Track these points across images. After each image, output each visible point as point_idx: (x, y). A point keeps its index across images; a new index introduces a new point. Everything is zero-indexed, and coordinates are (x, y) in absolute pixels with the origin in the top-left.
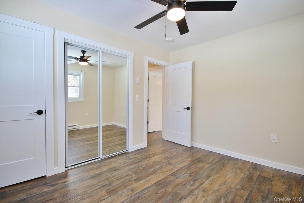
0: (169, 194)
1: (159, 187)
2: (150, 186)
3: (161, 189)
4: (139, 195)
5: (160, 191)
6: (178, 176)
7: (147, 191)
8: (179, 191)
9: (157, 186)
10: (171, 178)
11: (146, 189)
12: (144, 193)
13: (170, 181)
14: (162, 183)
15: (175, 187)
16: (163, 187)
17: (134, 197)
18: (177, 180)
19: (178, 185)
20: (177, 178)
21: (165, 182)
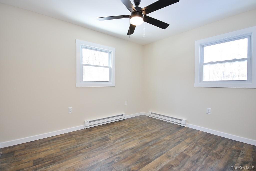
0: (139, 152)
1: (147, 158)
2: (155, 159)
3: (145, 156)
4: (161, 153)
5: (146, 154)
6: (126, 169)
7: (157, 155)
8: (131, 153)
9: (149, 159)
10: (134, 167)
11: (158, 157)
12: (158, 154)
13: (136, 163)
14: (144, 161)
15: (133, 157)
16: (144, 158)
17: (164, 151)
18: (128, 164)
19: (130, 159)
20: (128, 166)
21: (141, 163)
